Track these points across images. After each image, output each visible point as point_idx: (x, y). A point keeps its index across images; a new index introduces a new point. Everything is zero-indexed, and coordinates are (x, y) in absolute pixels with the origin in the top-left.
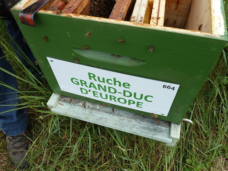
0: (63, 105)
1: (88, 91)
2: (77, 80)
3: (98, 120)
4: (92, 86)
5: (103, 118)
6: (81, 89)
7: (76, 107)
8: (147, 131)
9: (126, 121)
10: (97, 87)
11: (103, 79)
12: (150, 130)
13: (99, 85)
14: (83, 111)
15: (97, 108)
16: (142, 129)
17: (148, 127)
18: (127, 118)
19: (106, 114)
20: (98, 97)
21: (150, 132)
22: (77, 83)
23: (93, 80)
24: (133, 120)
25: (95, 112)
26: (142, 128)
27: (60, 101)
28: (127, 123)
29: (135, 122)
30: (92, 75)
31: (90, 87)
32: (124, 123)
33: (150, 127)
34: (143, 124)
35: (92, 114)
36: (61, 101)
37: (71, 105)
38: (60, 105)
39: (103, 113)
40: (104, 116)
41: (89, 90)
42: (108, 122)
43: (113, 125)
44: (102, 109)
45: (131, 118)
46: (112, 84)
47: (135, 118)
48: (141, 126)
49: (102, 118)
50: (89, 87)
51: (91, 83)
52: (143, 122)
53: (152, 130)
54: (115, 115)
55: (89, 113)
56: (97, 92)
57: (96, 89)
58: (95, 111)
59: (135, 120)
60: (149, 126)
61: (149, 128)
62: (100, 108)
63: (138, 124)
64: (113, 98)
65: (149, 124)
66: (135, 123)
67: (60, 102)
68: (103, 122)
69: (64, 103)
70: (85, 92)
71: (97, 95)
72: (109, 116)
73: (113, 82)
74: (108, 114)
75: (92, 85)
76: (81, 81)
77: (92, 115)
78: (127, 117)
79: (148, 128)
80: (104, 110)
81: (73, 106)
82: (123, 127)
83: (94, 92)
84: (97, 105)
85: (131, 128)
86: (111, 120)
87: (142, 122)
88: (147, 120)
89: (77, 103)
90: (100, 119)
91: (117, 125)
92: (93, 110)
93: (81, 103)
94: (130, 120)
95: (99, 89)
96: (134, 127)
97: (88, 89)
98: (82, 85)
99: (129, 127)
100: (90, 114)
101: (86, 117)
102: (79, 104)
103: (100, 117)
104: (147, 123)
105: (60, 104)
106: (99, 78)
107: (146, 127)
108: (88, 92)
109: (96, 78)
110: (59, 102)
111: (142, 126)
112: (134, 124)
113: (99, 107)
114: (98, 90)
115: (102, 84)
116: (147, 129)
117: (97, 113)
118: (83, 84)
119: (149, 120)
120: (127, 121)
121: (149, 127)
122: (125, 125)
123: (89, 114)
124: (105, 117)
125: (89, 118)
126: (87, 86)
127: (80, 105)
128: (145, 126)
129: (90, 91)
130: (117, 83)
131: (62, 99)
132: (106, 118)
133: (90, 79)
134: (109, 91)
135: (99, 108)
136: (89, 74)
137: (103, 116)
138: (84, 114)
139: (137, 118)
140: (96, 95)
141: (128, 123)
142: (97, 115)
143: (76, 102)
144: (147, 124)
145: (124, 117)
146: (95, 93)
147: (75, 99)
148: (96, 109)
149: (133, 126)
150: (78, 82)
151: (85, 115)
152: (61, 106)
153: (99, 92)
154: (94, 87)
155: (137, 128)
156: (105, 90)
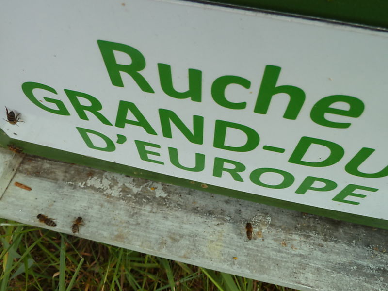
0: (30, 189)
1: (114, 139)
2: (53, 91)
3: (163, 243)
4: (128, 118)
5: (182, 236)
6: (83, 132)
7: (78, 194)
8: (355, 280)
9: (269, 241)
10: (156, 123)
11: (195, 76)
12: (365, 275)
13: (166, 116)
14: (104, 209)
15: (157, 196)
16: (334, 275)
17: (355, 264)
18: (274, 231)
19: (193, 218)
20: (162, 163)
21: (368, 285)
22: (54, 106)
23: (130, 91)
24: (297, 237)
25: (151, 212)
26: (334, 269)
27: (17, 175)
28: (274, 250)
29: (303, 245)
30: (123, 59)
31: (121, 121)
32: (265, 250)
33: (364, 263)
34: (338, 254)
35: (140, 221)
36: (21, 172)
37: (60, 187)
38: (18, 188)
39: (179, 214)
40: (185, 226)
41: (117, 138)
42: (204, 249)
43: (224, 261)
44: (175, 198)
45: (287, 230)
46: (242, 106)
47: (302, 229)
48: (328, 261)
49: (178, 237)
50: (117, 125)
51: (125, 106)
52: (335, 241)
53: (374, 275)
54: (225, 221)
55: (126, 218)
56: (158, 146)
57: (150, 130)
58: (148, 208)
59: (304, 236)
60: (358, 256)
61: (363, 266)
62: (169, 193)
63: (318, 253)
64: (232, 167)
65: (358, 250)
66: (305, 249)
67: (20, 178)
68: (183, 252)
69: (34, 182)
70: (104, 145)
71: (158, 154)
72: (203, 225)
73: (250, 96)
74: (199, 219)
75: (130, 116)
76: (72, 95)
77: (138, 224)
78: (272, 225)
79: (358, 265)
80: (181, 201)
81: (66, 190)
82: (263, 270)
83: (140, 145)
84: (155, 185)
85: (293, 274)
86: (212, 242)
87: (331, 244)
88: (345, 233)
89: (82, 179)
90: (169, 241)
91: (240, 264)
92: (141, 204)
93: (95, 177)
94: (283, 237)
95: (167, 133)
96: (304, 267)
97: (112, 132)
98: (83, 117)
99: (287, 268)
100: (132, 221)
101: (116, 233)
102: (90, 182)
103: (169, 232)
104: (349, 245)
105: (17, 184)
106: (165, 71)
107: (351, 264)
108: (117, 145)
109: (151, 74)
110: (16, 179)
111: (334, 257)
112: (301, 255)
113: (164, 189)
114: (159, 138)
115: (185, 110)
116: (354, 274)
117: (159, 217)
118: (87, 113)
119: (354, 232)
120: (275, 244)
121: (360, 262)
122: (269, 258)
123: (128, 222)
124: (188, 228)
125: (130, 237)
126: (105, 121)
127: (92, 187)
128: (344, 260)
129: (122, 139)
130: (280, 102)
131: (26, 167)
132: (193, 236)
133: (117, 81)
134: (219, 142)
135: (164, 195)
136: (107, 48)
137: (181, 227)
138: (109, 224)
139: (308, 227)
140: (150, 156)
141: (280, 251)
142: (157, 222)
143: (79, 173)
144: (351, 249)
145: (259, 226)
146: (147, 148)
147: (73, 164)
148: (152, 200)
149: (300, 264)
150: (59, 103)
151: (113, 225)
152: (23, 191)
153: (165, 143)
154: (142, 122)
155: (318, 269)
156: (196, 137)
